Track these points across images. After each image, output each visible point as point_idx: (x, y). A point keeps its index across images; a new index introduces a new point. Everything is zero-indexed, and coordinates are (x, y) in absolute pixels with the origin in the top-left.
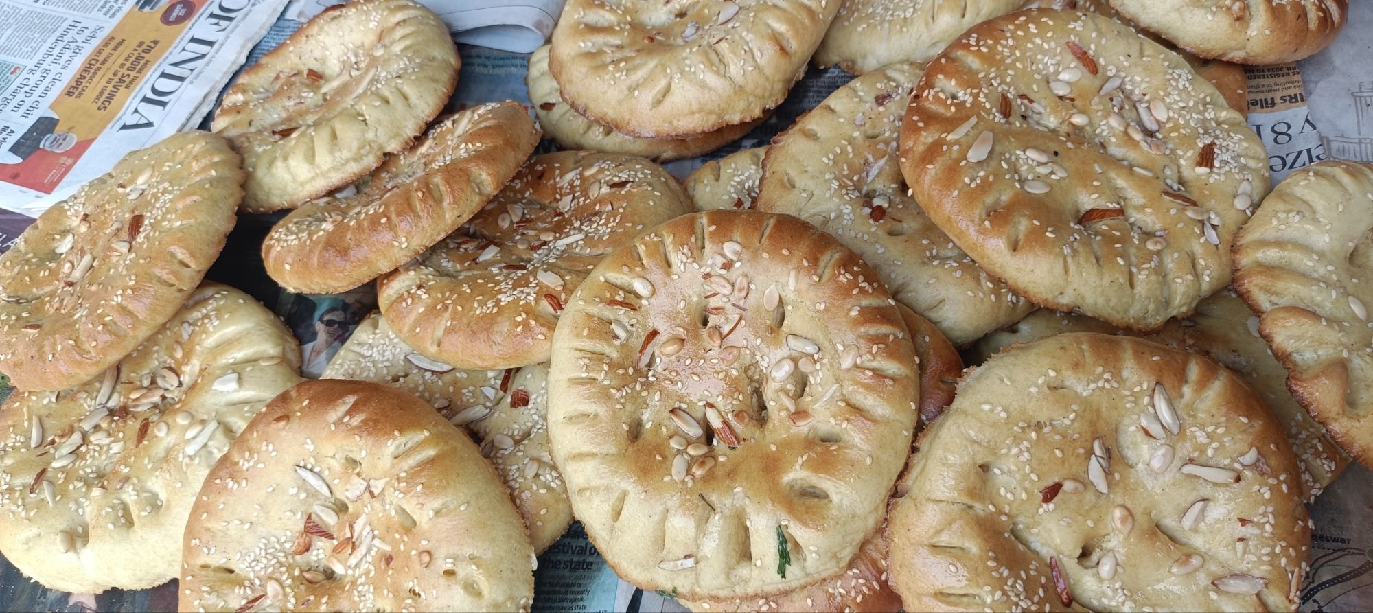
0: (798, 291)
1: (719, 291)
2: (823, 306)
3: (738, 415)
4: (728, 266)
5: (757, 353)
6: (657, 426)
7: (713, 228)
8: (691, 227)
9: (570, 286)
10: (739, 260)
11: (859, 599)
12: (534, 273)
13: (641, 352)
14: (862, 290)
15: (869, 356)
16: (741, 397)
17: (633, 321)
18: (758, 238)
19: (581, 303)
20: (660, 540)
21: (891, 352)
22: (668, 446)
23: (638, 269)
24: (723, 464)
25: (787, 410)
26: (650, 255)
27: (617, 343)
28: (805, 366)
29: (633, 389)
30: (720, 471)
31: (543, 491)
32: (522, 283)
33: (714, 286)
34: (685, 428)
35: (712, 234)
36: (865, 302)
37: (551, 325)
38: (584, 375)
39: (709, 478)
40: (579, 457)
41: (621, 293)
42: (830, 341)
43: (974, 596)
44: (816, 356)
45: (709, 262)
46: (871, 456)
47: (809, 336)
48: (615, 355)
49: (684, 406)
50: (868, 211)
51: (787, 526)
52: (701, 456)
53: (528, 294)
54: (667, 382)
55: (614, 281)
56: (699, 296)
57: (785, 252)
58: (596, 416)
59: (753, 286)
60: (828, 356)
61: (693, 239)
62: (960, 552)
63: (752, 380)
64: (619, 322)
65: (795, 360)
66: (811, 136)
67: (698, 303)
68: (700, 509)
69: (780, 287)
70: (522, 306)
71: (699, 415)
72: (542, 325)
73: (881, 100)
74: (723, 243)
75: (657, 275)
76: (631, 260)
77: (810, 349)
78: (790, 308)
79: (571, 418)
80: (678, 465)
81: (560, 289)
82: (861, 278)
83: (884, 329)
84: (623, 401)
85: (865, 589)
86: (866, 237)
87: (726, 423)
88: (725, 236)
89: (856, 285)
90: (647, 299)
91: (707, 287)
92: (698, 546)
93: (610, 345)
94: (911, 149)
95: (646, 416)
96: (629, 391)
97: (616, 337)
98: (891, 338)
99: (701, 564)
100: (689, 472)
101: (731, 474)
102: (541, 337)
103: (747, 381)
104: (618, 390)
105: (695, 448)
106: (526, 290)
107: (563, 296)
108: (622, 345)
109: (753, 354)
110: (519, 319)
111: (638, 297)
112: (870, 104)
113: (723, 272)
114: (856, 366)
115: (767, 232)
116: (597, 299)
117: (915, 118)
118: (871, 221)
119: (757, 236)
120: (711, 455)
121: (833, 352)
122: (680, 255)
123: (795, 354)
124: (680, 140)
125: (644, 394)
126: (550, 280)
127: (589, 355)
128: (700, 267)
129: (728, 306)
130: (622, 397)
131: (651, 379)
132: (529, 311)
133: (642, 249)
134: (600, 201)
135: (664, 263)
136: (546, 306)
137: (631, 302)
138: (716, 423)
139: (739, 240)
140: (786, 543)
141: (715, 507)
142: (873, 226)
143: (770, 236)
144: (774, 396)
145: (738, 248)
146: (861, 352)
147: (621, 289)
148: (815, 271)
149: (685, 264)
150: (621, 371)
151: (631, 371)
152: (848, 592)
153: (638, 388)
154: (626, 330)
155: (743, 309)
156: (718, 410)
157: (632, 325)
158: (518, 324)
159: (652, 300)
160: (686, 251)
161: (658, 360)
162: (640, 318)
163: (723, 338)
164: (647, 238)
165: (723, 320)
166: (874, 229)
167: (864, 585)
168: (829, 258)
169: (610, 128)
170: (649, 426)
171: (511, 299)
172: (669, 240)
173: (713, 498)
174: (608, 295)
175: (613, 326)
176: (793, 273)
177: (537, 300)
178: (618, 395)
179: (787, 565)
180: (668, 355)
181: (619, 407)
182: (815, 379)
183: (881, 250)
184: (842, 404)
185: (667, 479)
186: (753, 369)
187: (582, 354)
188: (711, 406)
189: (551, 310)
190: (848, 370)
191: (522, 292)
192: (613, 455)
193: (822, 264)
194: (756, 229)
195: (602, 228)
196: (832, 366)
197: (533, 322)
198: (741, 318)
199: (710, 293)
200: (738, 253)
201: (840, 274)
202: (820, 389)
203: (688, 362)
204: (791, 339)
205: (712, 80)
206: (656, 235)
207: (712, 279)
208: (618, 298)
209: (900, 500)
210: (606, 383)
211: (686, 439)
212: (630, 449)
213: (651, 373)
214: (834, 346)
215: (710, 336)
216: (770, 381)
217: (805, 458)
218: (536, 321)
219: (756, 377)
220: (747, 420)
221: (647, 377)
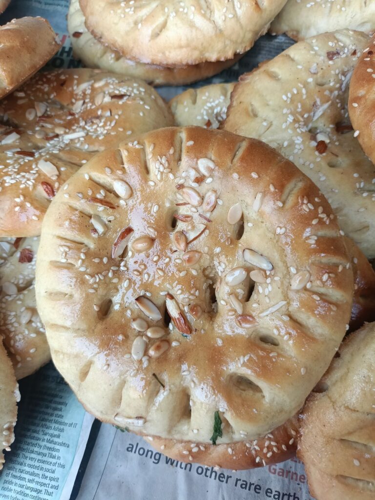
0: (261, 214)
1: (189, 201)
2: (283, 230)
3: (193, 309)
4: (200, 180)
5: (215, 258)
6: (124, 309)
7: (191, 143)
8: (171, 140)
9: (63, 176)
10: (211, 176)
11: (269, 455)
12: (36, 161)
13: (116, 245)
14: (321, 222)
15: (318, 282)
16: (197, 293)
17: (111, 218)
18: (231, 158)
19: (66, 196)
20: (117, 400)
21: (339, 283)
22: (130, 328)
23: (119, 172)
24: (175, 349)
25: (235, 311)
26: (131, 161)
27: (95, 236)
28: (255, 276)
29: (106, 276)
30: (172, 355)
31: (33, 335)
32: (25, 169)
33: (185, 196)
34: (147, 313)
35: (190, 150)
36: (321, 233)
37: (42, 207)
38: (64, 261)
39: (163, 359)
40: (55, 326)
41: (102, 192)
42: (285, 262)
43: (368, 483)
44: (268, 273)
45: (184, 175)
46: (306, 368)
47: (265, 254)
48: (92, 246)
49: (148, 294)
50: (314, 144)
51: (224, 413)
52: (158, 339)
53: (29, 180)
54: (136, 273)
55: (97, 179)
56: (171, 203)
57: (254, 175)
58: (71, 296)
59: (220, 202)
60: (280, 275)
61: (171, 151)
62: (364, 448)
63: (207, 277)
64: (98, 218)
65: (248, 270)
66: (273, 77)
67: (169, 209)
68: (152, 385)
69: (244, 205)
70: (22, 189)
71: (159, 302)
72: (36, 208)
73: (331, 55)
74: (198, 159)
75: (135, 179)
76: (115, 162)
77: (265, 265)
78: (250, 225)
79: (51, 294)
80: (137, 344)
81: (54, 178)
82: (320, 210)
83: (335, 260)
84: (95, 286)
85: (275, 449)
86: (312, 166)
87: (182, 314)
88: (201, 152)
89: (316, 216)
90: (125, 200)
91: (179, 196)
92: (147, 412)
93: (89, 237)
94: (364, 97)
95: (116, 299)
96: (102, 278)
97: (95, 231)
98: (340, 269)
99: (148, 424)
100: (146, 353)
101: (181, 359)
102: (34, 218)
103: (203, 279)
104: (92, 276)
105: (154, 332)
106: (27, 175)
107: (56, 185)
108: (99, 237)
109: (212, 259)
110: (18, 200)
111: (118, 196)
112: (322, 58)
113: (195, 185)
114: (305, 289)
115: (240, 154)
116: (80, 195)
117: (369, 70)
118: (317, 153)
119: (230, 156)
120: (166, 340)
121: (285, 272)
122: (158, 165)
123: (248, 265)
124: (169, 69)
125: (115, 281)
126: (47, 169)
127: (68, 244)
128: (175, 178)
129: (196, 216)
130: (95, 283)
131: (122, 268)
132: (27, 195)
133: (125, 154)
134: (103, 107)
135: (143, 170)
136: (41, 190)
137: (110, 201)
138: (174, 312)
139: (213, 158)
140: (221, 423)
141: (165, 384)
142: (318, 157)
143: (243, 159)
144: (226, 297)
145: (212, 165)
146: (312, 278)
147: (103, 187)
148: (280, 197)
149: (162, 173)
150: (97, 261)
151: (105, 260)
152: (262, 449)
153: (110, 275)
154: (105, 226)
155: (209, 221)
156: (176, 302)
157: (110, 221)
158: (17, 205)
159: (130, 202)
160: (163, 161)
161: (130, 254)
162: (118, 216)
163: (188, 243)
164: (130, 145)
165: (190, 227)
166: (318, 160)
167: (276, 446)
168: (295, 186)
169: (119, 54)
170: (117, 307)
171: (13, 182)
172: (149, 149)
173: (165, 377)
174: (90, 193)
175: (93, 221)
176: (259, 196)
177: (35, 186)
178: (91, 281)
179: (219, 438)
180: (139, 251)
181: (92, 291)
182: (264, 289)
183: (323, 179)
184: (286, 318)
185: (127, 356)
186: (209, 270)
187: (63, 243)
188: (172, 297)
189: (45, 195)
190: (297, 291)
191: (24, 177)
192: (83, 331)
193: (287, 191)
194: (230, 149)
195: (100, 129)
196: (282, 283)
197: (28, 205)
198: (205, 229)
199: (181, 202)
200: (211, 170)
201: (303, 203)
202: (268, 301)
203: (156, 259)
204: (248, 254)
205: (199, 21)
206: (139, 143)
207: (185, 190)
208: (98, 196)
209: (319, 395)
210: (82, 269)
211: (147, 322)
212: (100, 327)
213: (122, 264)
214: (288, 268)
215: (177, 240)
216: (223, 283)
217: (246, 358)
218: (32, 204)
219: (212, 275)
220: (199, 314)
221: (119, 266)
